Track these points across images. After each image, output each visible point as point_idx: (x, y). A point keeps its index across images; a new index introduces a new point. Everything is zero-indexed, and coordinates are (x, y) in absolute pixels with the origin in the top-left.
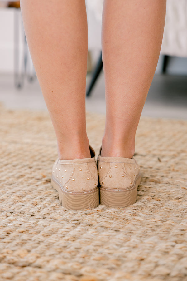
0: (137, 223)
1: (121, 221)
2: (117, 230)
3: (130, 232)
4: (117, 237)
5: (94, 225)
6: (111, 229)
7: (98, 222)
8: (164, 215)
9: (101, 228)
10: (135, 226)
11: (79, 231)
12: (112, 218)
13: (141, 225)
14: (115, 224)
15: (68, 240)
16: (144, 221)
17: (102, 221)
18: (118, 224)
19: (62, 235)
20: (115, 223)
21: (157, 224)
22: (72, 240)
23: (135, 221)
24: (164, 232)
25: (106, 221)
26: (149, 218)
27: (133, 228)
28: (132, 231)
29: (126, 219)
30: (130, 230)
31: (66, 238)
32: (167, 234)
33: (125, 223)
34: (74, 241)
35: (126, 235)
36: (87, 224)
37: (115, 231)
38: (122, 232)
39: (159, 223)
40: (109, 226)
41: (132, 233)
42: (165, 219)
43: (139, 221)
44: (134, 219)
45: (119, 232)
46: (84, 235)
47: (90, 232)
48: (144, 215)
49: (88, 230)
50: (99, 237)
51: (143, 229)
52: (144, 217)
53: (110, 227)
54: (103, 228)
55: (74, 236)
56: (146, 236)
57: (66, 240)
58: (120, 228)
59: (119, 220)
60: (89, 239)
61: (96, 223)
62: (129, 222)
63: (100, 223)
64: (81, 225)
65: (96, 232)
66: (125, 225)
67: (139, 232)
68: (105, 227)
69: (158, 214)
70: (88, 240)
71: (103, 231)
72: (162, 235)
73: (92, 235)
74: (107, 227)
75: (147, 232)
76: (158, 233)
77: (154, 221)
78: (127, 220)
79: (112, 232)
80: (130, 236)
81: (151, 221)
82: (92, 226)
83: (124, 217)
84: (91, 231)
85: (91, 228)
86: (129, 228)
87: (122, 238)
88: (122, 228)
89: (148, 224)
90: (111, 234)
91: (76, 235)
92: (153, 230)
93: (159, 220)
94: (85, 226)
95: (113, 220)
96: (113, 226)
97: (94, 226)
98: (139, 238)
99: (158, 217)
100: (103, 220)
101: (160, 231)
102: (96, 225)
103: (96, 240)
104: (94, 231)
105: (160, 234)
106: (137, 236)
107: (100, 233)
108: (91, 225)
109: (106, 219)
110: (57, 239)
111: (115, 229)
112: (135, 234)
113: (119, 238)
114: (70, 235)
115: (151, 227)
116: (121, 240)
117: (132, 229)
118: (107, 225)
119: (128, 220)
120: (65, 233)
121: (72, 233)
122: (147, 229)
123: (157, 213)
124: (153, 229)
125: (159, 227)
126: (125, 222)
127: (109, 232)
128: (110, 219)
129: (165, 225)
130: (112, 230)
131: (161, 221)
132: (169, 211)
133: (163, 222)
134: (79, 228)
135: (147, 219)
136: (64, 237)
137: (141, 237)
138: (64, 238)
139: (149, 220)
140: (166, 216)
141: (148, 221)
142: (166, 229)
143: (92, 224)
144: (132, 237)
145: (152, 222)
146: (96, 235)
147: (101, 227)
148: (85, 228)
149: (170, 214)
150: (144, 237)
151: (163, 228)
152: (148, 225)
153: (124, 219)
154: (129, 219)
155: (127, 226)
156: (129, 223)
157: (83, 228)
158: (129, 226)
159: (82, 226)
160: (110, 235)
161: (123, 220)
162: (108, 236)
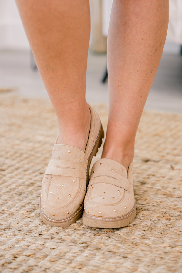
0: (146, 248)
1: (129, 245)
2: (125, 256)
3: (138, 260)
4: (125, 265)
5: (102, 248)
6: (119, 255)
7: (106, 246)
8: (174, 239)
10: (143, 251)
11: (87, 257)
12: (120, 241)
13: (149, 251)
14: (123, 249)
15: (75, 267)
16: (153, 246)
17: (110, 245)
18: (126, 248)
19: (69, 261)
20: (123, 247)
21: (165, 251)
22: (79, 267)
23: (143, 246)
24: (172, 261)
25: (114, 244)
26: (157, 242)
27: (142, 254)
28: (140, 258)
29: (135, 242)
30: (138, 257)
31: (73, 265)
32: (175, 263)
33: (133, 248)
34: (80, 269)
35: (134, 262)
36: (94, 248)
37: (123, 258)
38: (130, 258)
39: (168, 249)
40: (117, 251)
41: (140, 260)
42: (174, 244)
43: (148, 245)
44: (143, 243)
45: (127, 259)
46: (92, 262)
47: (97, 258)
48: (153, 238)
49: (95, 255)
50: (107, 265)
51: (151, 256)
52: (154, 240)
53: (117, 253)
54: (111, 253)
55: (81, 263)
56: (154, 265)
57: (72, 268)
58: (128, 254)
59: (127, 244)
60: (96, 266)
61: (104, 246)
62: (137, 246)
63: (109, 247)
64: (89, 248)
65: (103, 258)
66: (134, 251)
67: (147, 259)
68: (113, 252)
70: (95, 268)
71: (111, 257)
72: (171, 265)
73: (99, 262)
74: (115, 251)
75: (155, 260)
76: (166, 262)
77: (163, 246)
78: (136, 243)
79: (120, 259)
80: (138, 264)
81: (160, 247)
82: (100, 250)
83: (133, 240)
84: (99, 256)
85: (99, 253)
86: (137, 253)
87: (130, 267)
88: (130, 253)
89: (157, 250)
90: (118, 261)
91: (83, 262)
92: (162, 258)
93: (168, 245)
94: (93, 250)
95: (121, 243)
96: (121, 250)
97: (102, 250)
98: (146, 268)
99: (168, 241)
100: (112, 243)
101: (169, 259)
102: (104, 249)
103: (103, 268)
104: (101, 256)
105: (168, 263)
106: (145, 265)
107: (107, 259)
108: (99, 249)
110: (64, 266)
111: (123, 255)
112: (143, 262)
113: (126, 267)
114: (77, 261)
115: (160, 254)
116: (129, 269)
117: (140, 255)
118: (115, 250)
119: (137, 244)
120: (72, 258)
121: (79, 259)
122: (155, 257)
123: (166, 236)
124: (161, 256)
125: (168, 254)
126: (134, 246)
127: (117, 259)
128: (119, 242)
129: (173, 252)
130: (120, 256)
131: (170, 246)
132: (179, 234)
133: (173, 247)
134: (87, 253)
135: (156, 244)
136: (70, 263)
137: (149, 266)
138: (71, 265)
139: (158, 244)
140: (176, 239)
141: (157, 246)
142: (174, 257)
143: (100, 248)
144: (139, 265)
145: (161, 248)
146: (103, 262)
147: (109, 252)
148: (93, 252)
149: (180, 238)
150: (152, 267)
151: (171, 256)
152: (156, 251)
153: (132, 243)
154: (138, 242)
155: (135, 252)
156: (137, 248)
157: (91, 252)
158: (137, 251)
159: (89, 250)
160: (118, 263)
161: (132, 244)
162: (115, 264)
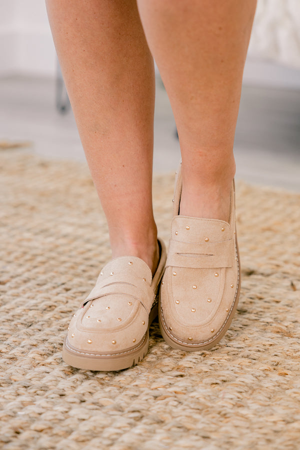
0: (242, 422)
1: (213, 418)
2: (205, 436)
3: (228, 442)
5: (167, 422)
6: (195, 433)
7: (173, 417)
8: (290, 408)
9: (179, 430)
10: (238, 428)
11: (140, 435)
12: (198, 409)
13: (248, 428)
14: (203, 423)
16: (255, 419)
17: (181, 416)
18: (208, 422)
19: (109, 442)
20: (203, 420)
21: (275, 428)
23: (237, 419)
24: (287, 446)
25: (188, 414)
26: (262, 414)
27: (234, 433)
28: (232, 440)
29: (223, 412)
30: (227, 437)
31: (116, 448)
33: (221, 421)
35: (220, 447)
36: (154, 420)
37: (202, 439)
38: (214, 440)
39: (280, 426)
40: (192, 426)
41: (232, 443)
42: (292, 418)
43: (247, 418)
44: (237, 414)
45: (208, 440)
46: (148, 444)
47: (158, 437)
48: (255, 406)
49: (154, 432)
51: (251, 437)
52: (256, 410)
53: (193, 429)
54: (181, 430)
55: (130, 445)
58: (210, 432)
59: (210, 416)
61: (170, 418)
62: (228, 420)
63: (178, 419)
64: (144, 420)
65: (168, 438)
66: (221, 427)
67: (243, 442)
68: (186, 428)
69: (279, 405)
71: (181, 437)
73: (160, 444)
74: (189, 427)
75: (257, 444)
77: (272, 420)
78: (225, 414)
79: (197, 440)
81: (267, 421)
82: (163, 424)
83: (220, 409)
84: (161, 435)
85: (160, 429)
86: (227, 432)
88: (215, 431)
89: (261, 426)
90: (194, 443)
91: (133, 443)
92: (269, 441)
93: (281, 419)
94: (151, 424)
95: (200, 413)
96: (200, 426)
97: (166, 425)
99: (280, 412)
100: (184, 413)
101: (281, 444)
102: (170, 422)
104: (165, 435)
107: (175, 440)
108: (162, 422)
109: (188, 412)
111: (203, 434)
112: (237, 446)
114: (122, 442)
115: (266, 434)
117: (232, 435)
118: (189, 425)
119: (228, 415)
120: (114, 437)
121: (127, 438)
122: (258, 438)
123: (278, 403)
124: (268, 437)
125: (280, 433)
126: (222, 419)
127: (192, 440)
128: (196, 411)
129: (288, 431)
130: (197, 435)
131: (284, 421)
133: (288, 423)
134: (140, 428)
135: (260, 416)
136: (111, 445)
139: (263, 417)
140: (295, 410)
141: (261, 419)
142: (290, 440)
143: (163, 420)
145: (269, 424)
146: (168, 444)
147: (179, 427)
148: (151, 428)
151: (285, 437)
152: (260, 428)
153: (219, 413)
154: (229, 413)
155: (223, 429)
156: (227, 422)
157: (148, 427)
158: (227, 427)
159: (145, 424)
160: (194, 447)
161: (218, 416)
